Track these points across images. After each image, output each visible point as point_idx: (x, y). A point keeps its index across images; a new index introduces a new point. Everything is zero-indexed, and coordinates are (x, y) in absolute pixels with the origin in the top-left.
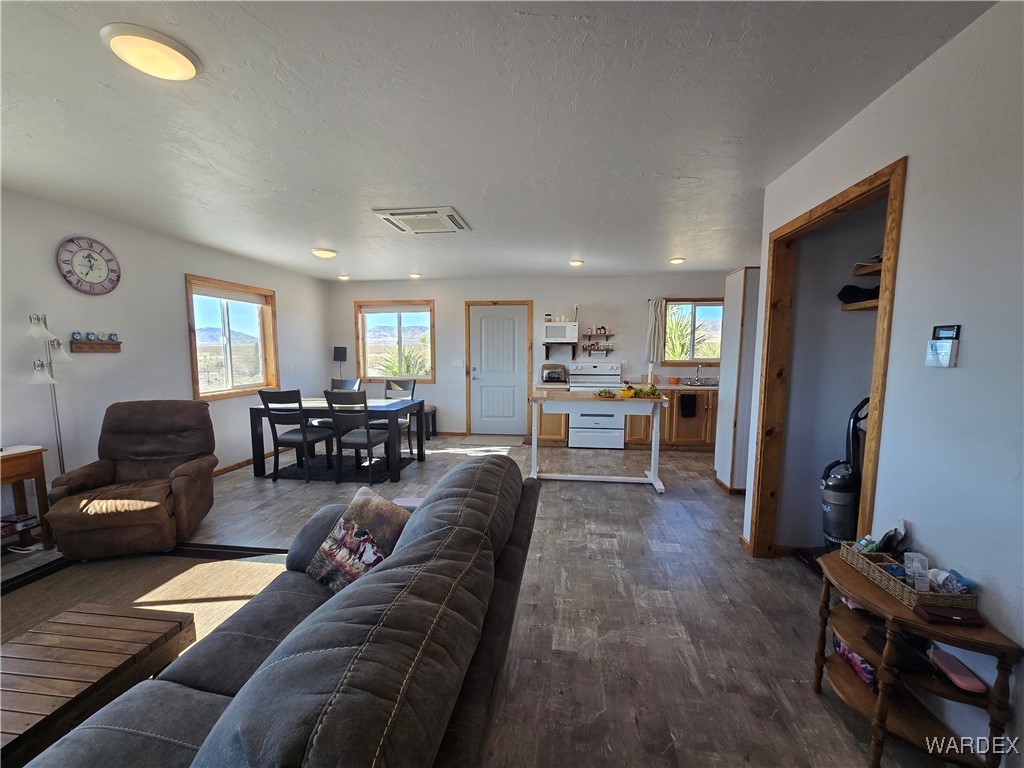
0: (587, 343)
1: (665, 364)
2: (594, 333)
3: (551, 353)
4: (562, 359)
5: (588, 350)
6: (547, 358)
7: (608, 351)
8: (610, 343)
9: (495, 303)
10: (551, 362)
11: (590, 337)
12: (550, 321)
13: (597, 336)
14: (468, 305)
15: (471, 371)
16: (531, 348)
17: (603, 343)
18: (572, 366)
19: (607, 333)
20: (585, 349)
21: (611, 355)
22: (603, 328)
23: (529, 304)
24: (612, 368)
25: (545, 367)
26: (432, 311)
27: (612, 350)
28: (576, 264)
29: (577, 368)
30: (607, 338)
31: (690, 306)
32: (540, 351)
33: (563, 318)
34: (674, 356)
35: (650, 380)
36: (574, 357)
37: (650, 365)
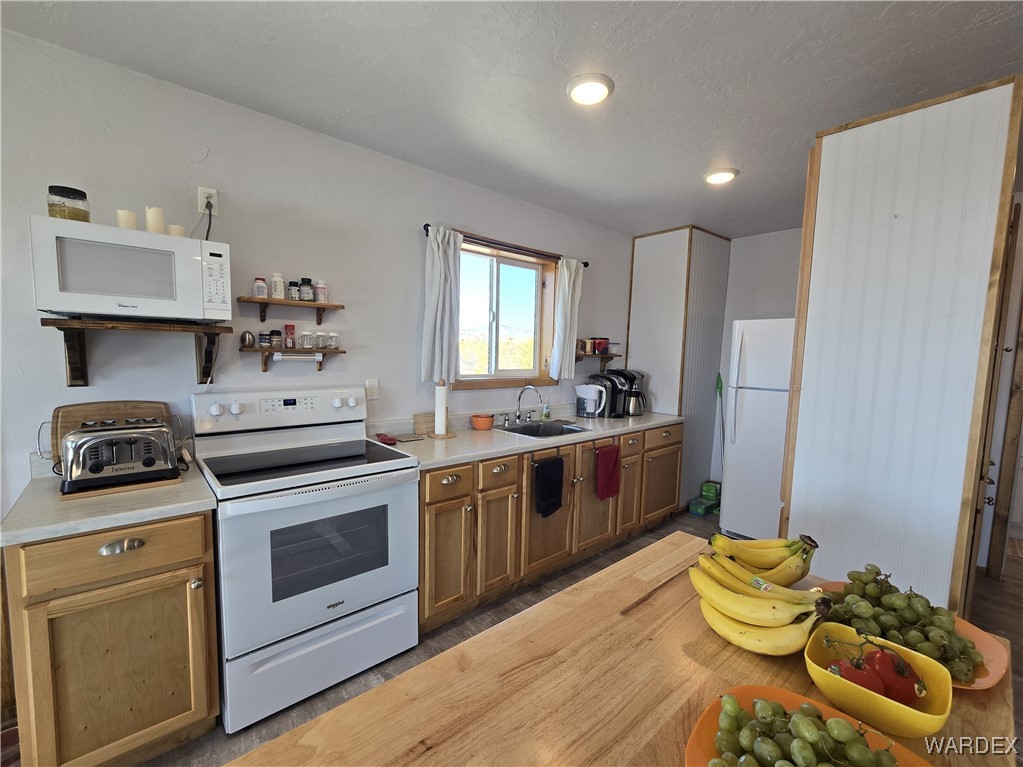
0: (255, 326)
1: (460, 385)
2: (279, 295)
3: (97, 357)
5: (264, 350)
6: (79, 374)
7: (329, 353)
8: (330, 330)
10: (98, 392)
11: (263, 309)
12: (83, 217)
13: (286, 306)
17: (307, 329)
18: (203, 408)
19: (322, 300)
20: (245, 346)
21: (333, 365)
22: (307, 282)
24: (344, 403)
25: (65, 420)
27: (337, 352)
29: (225, 409)
30: (321, 313)
31: (487, 260)
33: (152, 215)
34: (472, 363)
35: (440, 428)
36: (206, 373)
37: (441, 392)
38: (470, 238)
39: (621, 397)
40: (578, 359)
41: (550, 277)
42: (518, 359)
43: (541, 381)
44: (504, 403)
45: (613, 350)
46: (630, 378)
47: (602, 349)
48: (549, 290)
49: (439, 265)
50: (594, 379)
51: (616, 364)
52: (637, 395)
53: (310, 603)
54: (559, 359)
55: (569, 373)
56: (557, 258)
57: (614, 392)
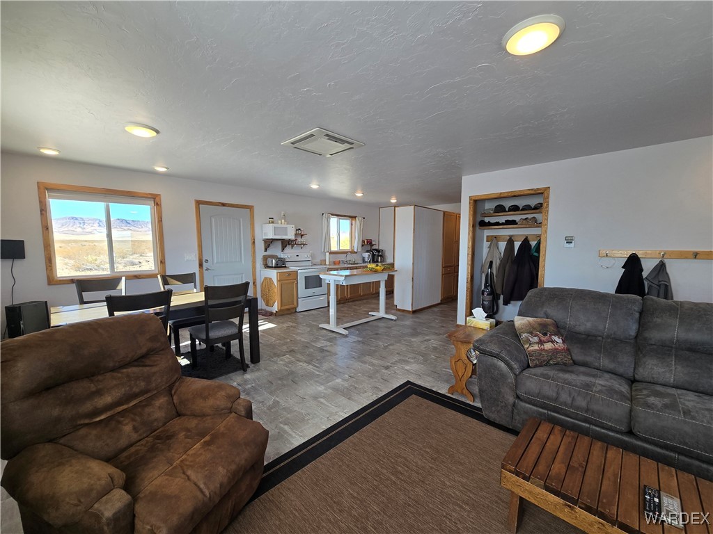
1: (331, 253)
3: (268, 246)
4: (276, 251)
6: (266, 250)
7: (303, 245)
8: (304, 240)
9: (223, 205)
10: (268, 253)
12: (273, 223)
14: (199, 203)
15: (204, 264)
16: (254, 242)
17: (299, 240)
18: (284, 256)
19: (302, 233)
20: (289, 244)
22: (299, 229)
23: (250, 208)
24: (307, 256)
25: (265, 257)
26: (158, 204)
27: (305, 244)
28: (314, 186)
29: (287, 257)
30: (302, 236)
31: (337, 219)
32: (260, 246)
33: (283, 221)
34: (334, 248)
35: (327, 263)
36: (283, 250)
37: (328, 254)
38: (333, 215)
39: (376, 257)
40: (362, 246)
41: (354, 222)
42: (345, 246)
43: (352, 252)
44: (342, 258)
45: (373, 243)
46: (378, 251)
47: (370, 243)
48: (353, 226)
49: (326, 222)
50: (368, 251)
51: (374, 247)
52: (381, 256)
53: (311, 291)
54: (357, 246)
55: (360, 250)
56: (355, 217)
57: (373, 255)
